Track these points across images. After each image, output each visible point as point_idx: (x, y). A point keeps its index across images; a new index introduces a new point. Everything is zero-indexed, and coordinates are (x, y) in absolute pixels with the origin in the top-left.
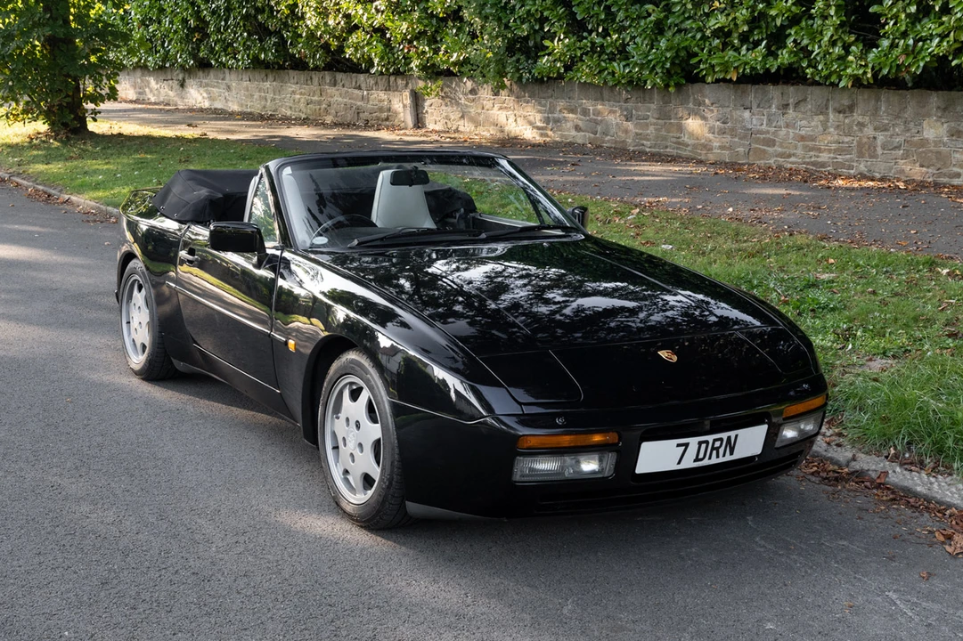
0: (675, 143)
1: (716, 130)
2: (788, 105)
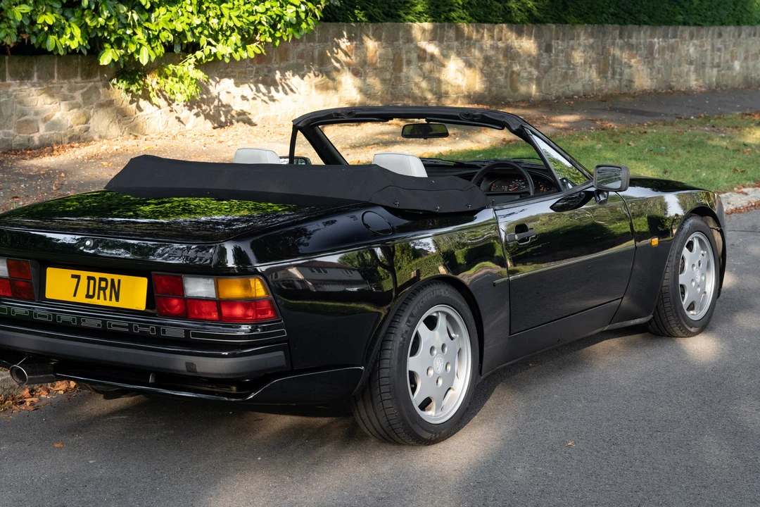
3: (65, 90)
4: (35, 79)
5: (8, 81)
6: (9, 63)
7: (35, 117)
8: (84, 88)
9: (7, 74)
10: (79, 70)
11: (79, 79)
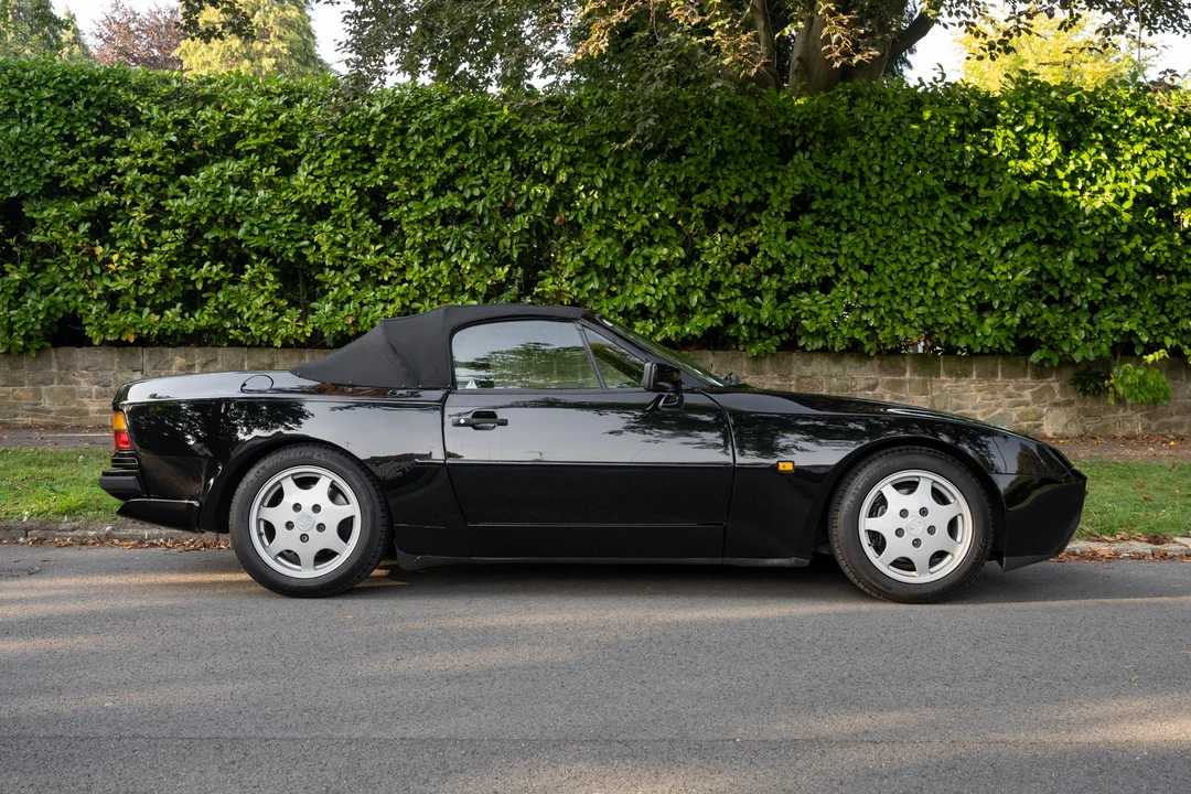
0: (31, 410)
1: (94, 394)
2: (194, 365)
3: (1011, 389)
4: (974, 378)
5: (943, 378)
6: (944, 362)
7: (973, 412)
8: (1034, 387)
9: (942, 371)
10: (1029, 370)
11: (1028, 378)
